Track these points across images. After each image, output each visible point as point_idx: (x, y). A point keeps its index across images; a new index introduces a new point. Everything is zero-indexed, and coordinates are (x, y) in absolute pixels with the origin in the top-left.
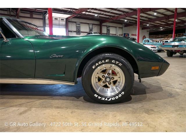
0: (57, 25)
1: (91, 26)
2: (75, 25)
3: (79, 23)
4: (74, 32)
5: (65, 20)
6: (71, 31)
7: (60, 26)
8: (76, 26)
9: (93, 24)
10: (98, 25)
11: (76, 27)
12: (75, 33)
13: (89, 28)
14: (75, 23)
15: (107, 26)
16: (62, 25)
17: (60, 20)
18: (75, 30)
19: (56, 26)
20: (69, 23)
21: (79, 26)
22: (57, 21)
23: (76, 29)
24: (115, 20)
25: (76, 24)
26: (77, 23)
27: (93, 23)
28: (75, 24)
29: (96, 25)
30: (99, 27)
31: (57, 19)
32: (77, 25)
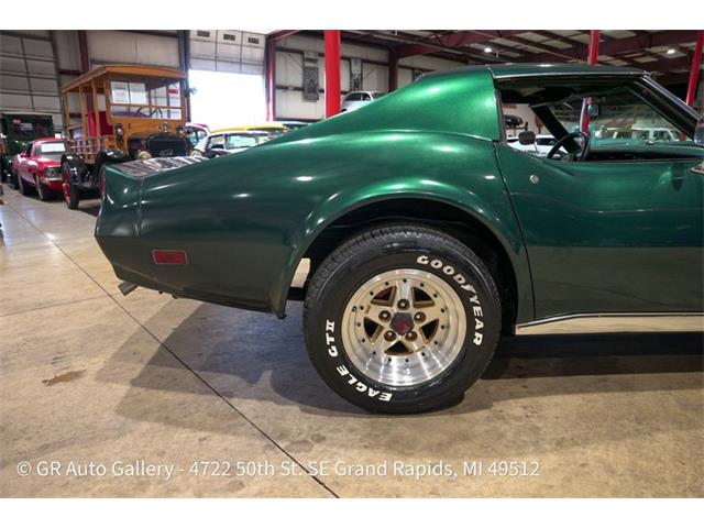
0: (232, 62)
1: (356, 69)
2: (300, 62)
3: (312, 56)
4: (296, 89)
5: (262, 43)
6: (285, 88)
7: (243, 66)
8: (305, 69)
9: (364, 61)
10: (383, 64)
11: (300, 70)
12: (300, 94)
13: (351, 75)
14: (300, 56)
15: (413, 69)
16: (251, 63)
17: (246, 42)
18: (298, 82)
19: (229, 64)
20: (277, 53)
21: (313, 69)
22: (233, 47)
23: (304, 80)
24: (454, 48)
25: (304, 60)
26: (306, 56)
27: (364, 57)
28: (298, 58)
29: (374, 66)
30: (385, 72)
31: (233, 38)
32: (308, 64)
